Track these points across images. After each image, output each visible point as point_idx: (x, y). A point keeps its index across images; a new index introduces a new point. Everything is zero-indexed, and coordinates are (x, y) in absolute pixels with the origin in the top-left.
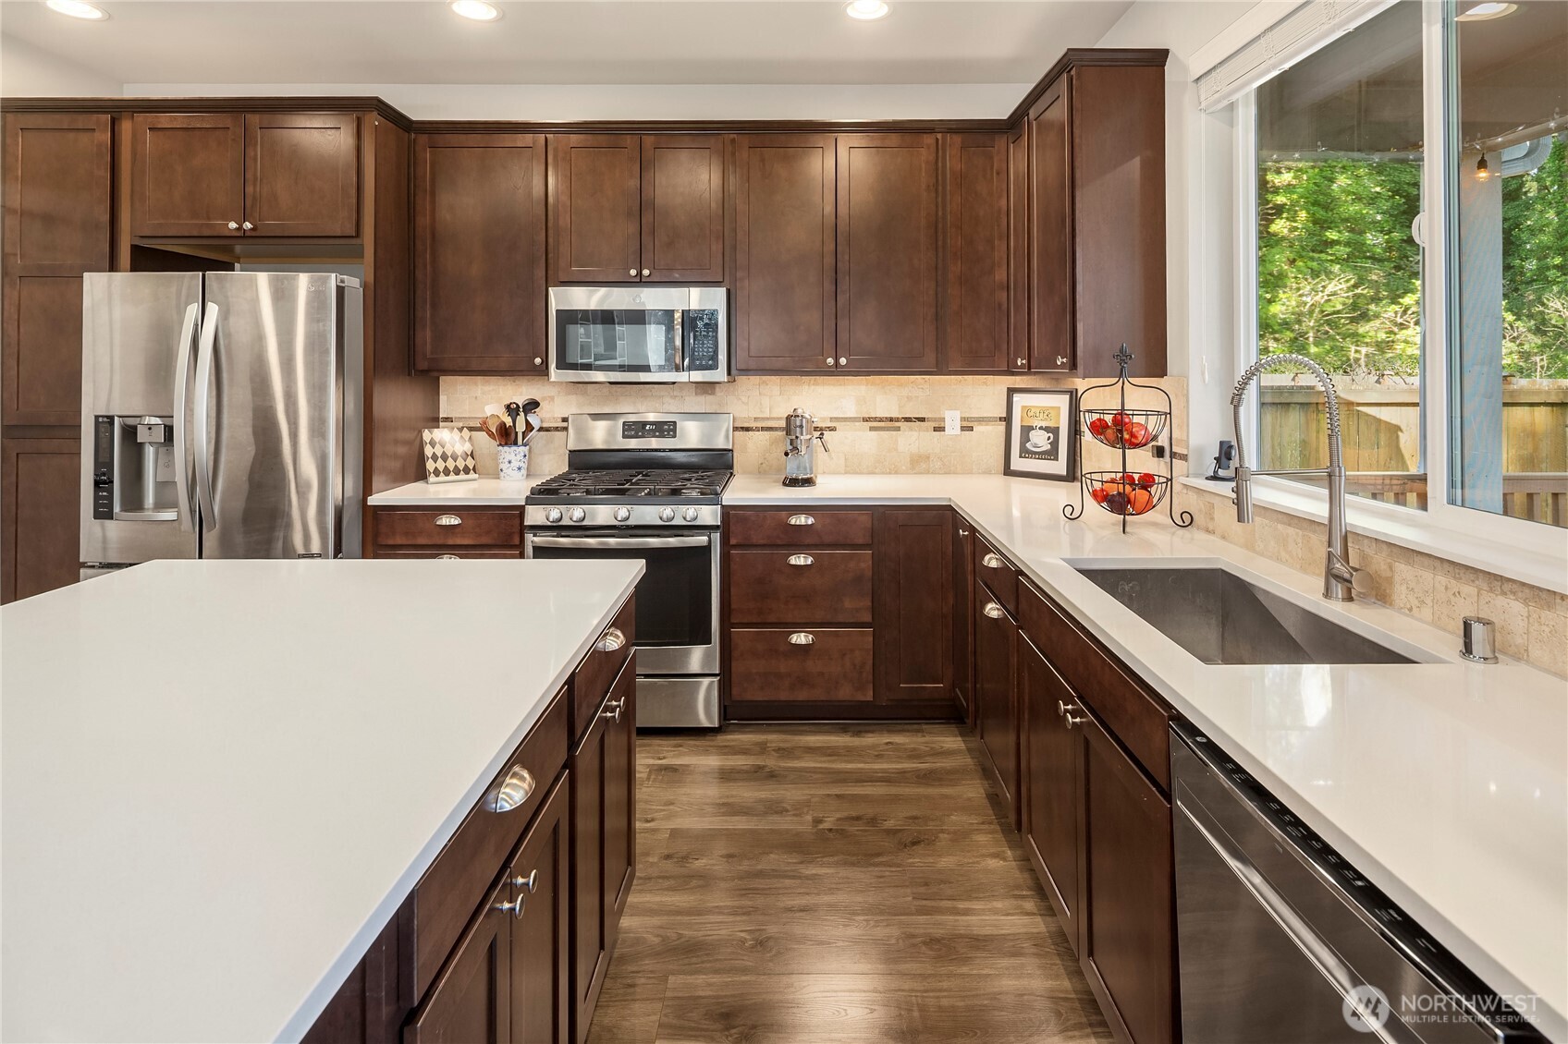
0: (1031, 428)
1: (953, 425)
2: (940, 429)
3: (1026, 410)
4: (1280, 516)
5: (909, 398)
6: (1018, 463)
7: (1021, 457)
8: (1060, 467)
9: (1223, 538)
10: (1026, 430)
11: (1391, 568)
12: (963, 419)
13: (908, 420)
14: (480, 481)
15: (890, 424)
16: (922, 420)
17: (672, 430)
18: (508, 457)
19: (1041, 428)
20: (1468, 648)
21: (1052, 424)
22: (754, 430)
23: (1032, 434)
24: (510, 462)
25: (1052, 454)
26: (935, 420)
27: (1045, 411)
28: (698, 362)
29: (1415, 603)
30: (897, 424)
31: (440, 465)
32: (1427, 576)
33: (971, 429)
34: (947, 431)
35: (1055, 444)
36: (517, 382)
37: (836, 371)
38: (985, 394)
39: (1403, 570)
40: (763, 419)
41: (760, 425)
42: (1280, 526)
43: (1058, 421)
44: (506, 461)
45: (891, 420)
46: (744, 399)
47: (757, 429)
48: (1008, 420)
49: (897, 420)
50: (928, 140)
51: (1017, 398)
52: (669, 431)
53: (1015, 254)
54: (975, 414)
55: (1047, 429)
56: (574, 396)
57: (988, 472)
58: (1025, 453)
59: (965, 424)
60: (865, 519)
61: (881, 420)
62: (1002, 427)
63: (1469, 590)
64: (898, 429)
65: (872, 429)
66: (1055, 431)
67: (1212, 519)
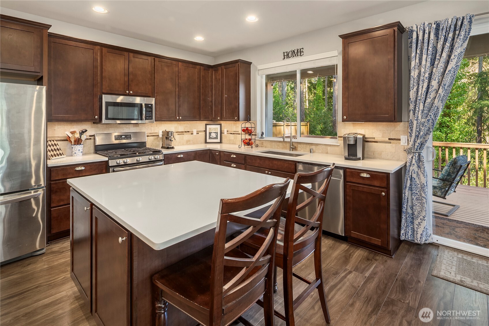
0: (212, 133)
1: (195, 133)
2: (192, 134)
3: (210, 129)
4: (278, 142)
5: (186, 127)
6: (208, 140)
7: (209, 139)
8: (219, 140)
9: (265, 147)
10: (210, 133)
11: (297, 146)
12: (197, 131)
13: (186, 132)
14: (66, 157)
15: (182, 133)
16: (189, 132)
17: (130, 137)
18: (78, 149)
19: (214, 132)
20: (311, 152)
21: (216, 132)
22: (149, 136)
23: (212, 134)
24: (79, 150)
25: (216, 138)
26: (191, 132)
27: (215, 129)
28: (147, 118)
29: (301, 149)
30: (183, 133)
31: (52, 153)
32: (303, 145)
33: (198, 133)
34: (194, 134)
35: (217, 136)
36: (72, 124)
37: (179, 120)
38: (200, 125)
39: (299, 145)
40: (152, 133)
41: (151, 135)
42: (278, 143)
43: (218, 131)
44: (78, 150)
45: (182, 132)
46: (147, 128)
47: (150, 136)
48: (206, 131)
49: (184, 132)
50: (198, 67)
51: (207, 126)
52: (129, 137)
53: (215, 95)
54: (199, 130)
55: (215, 133)
56: (94, 128)
57: (201, 143)
58: (210, 138)
59: (197, 132)
60: (193, 154)
61: (180, 132)
62: (204, 133)
63: (308, 146)
64: (184, 134)
65: (178, 134)
66: (217, 133)
67: (263, 145)
